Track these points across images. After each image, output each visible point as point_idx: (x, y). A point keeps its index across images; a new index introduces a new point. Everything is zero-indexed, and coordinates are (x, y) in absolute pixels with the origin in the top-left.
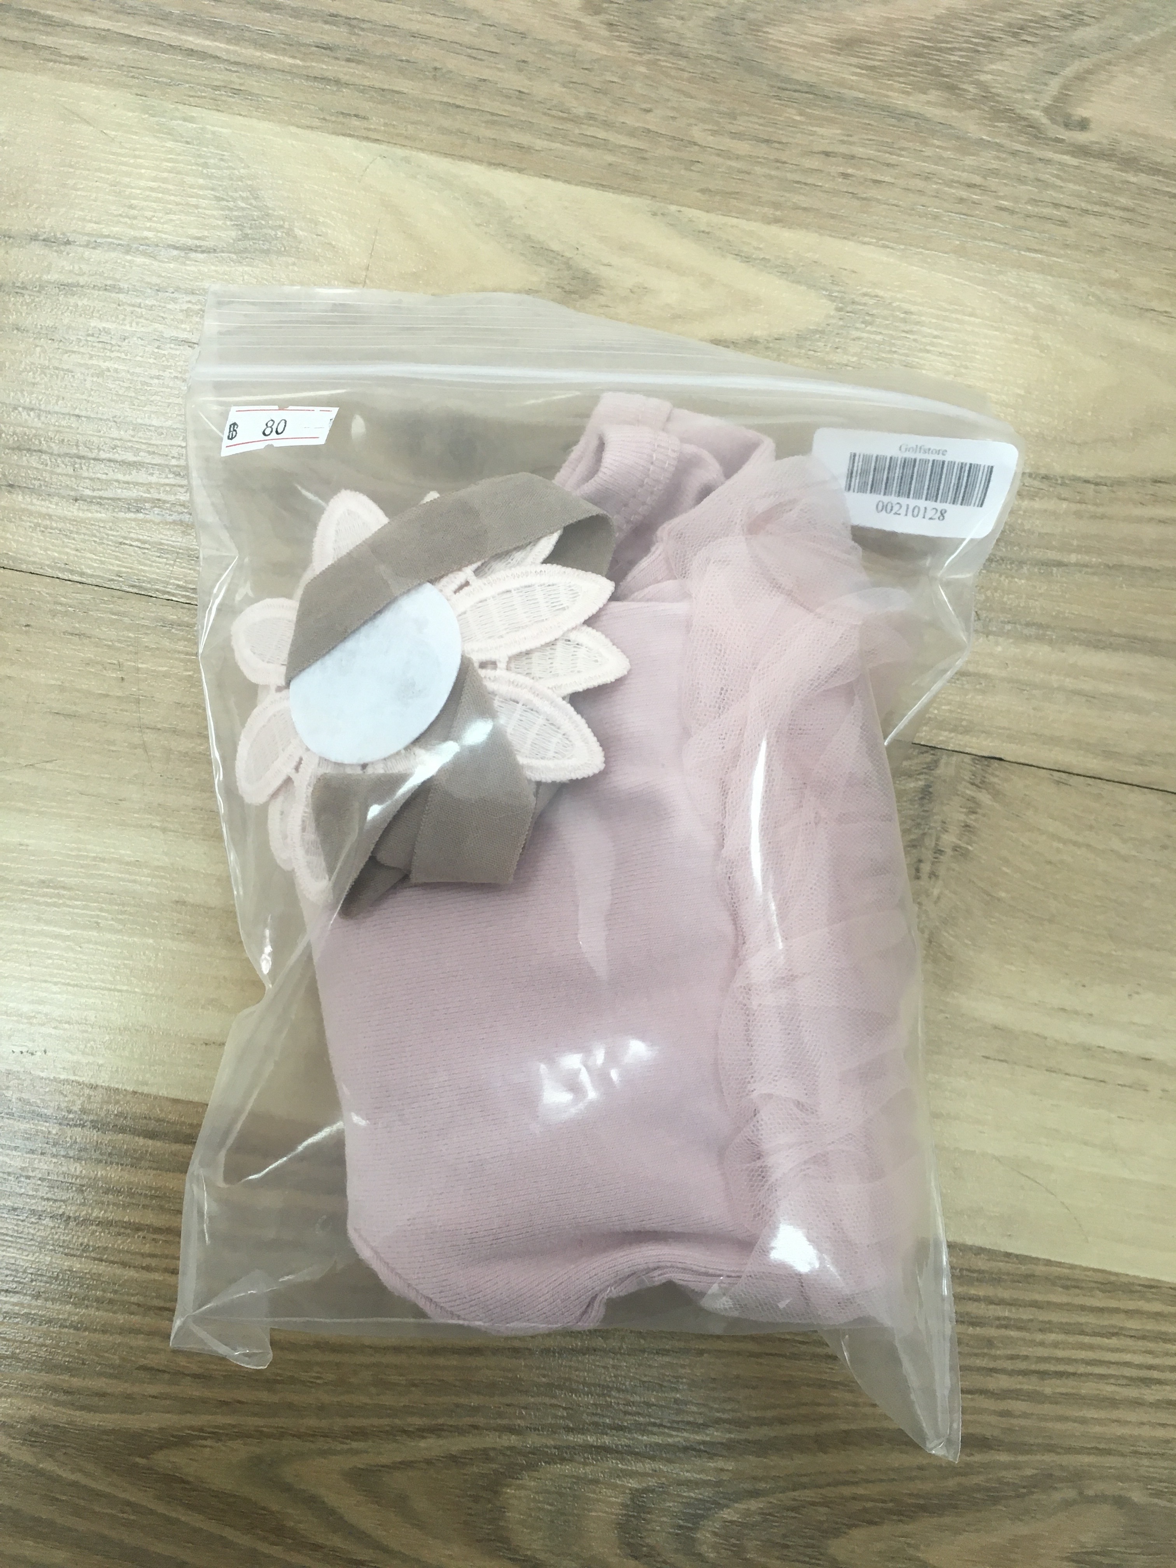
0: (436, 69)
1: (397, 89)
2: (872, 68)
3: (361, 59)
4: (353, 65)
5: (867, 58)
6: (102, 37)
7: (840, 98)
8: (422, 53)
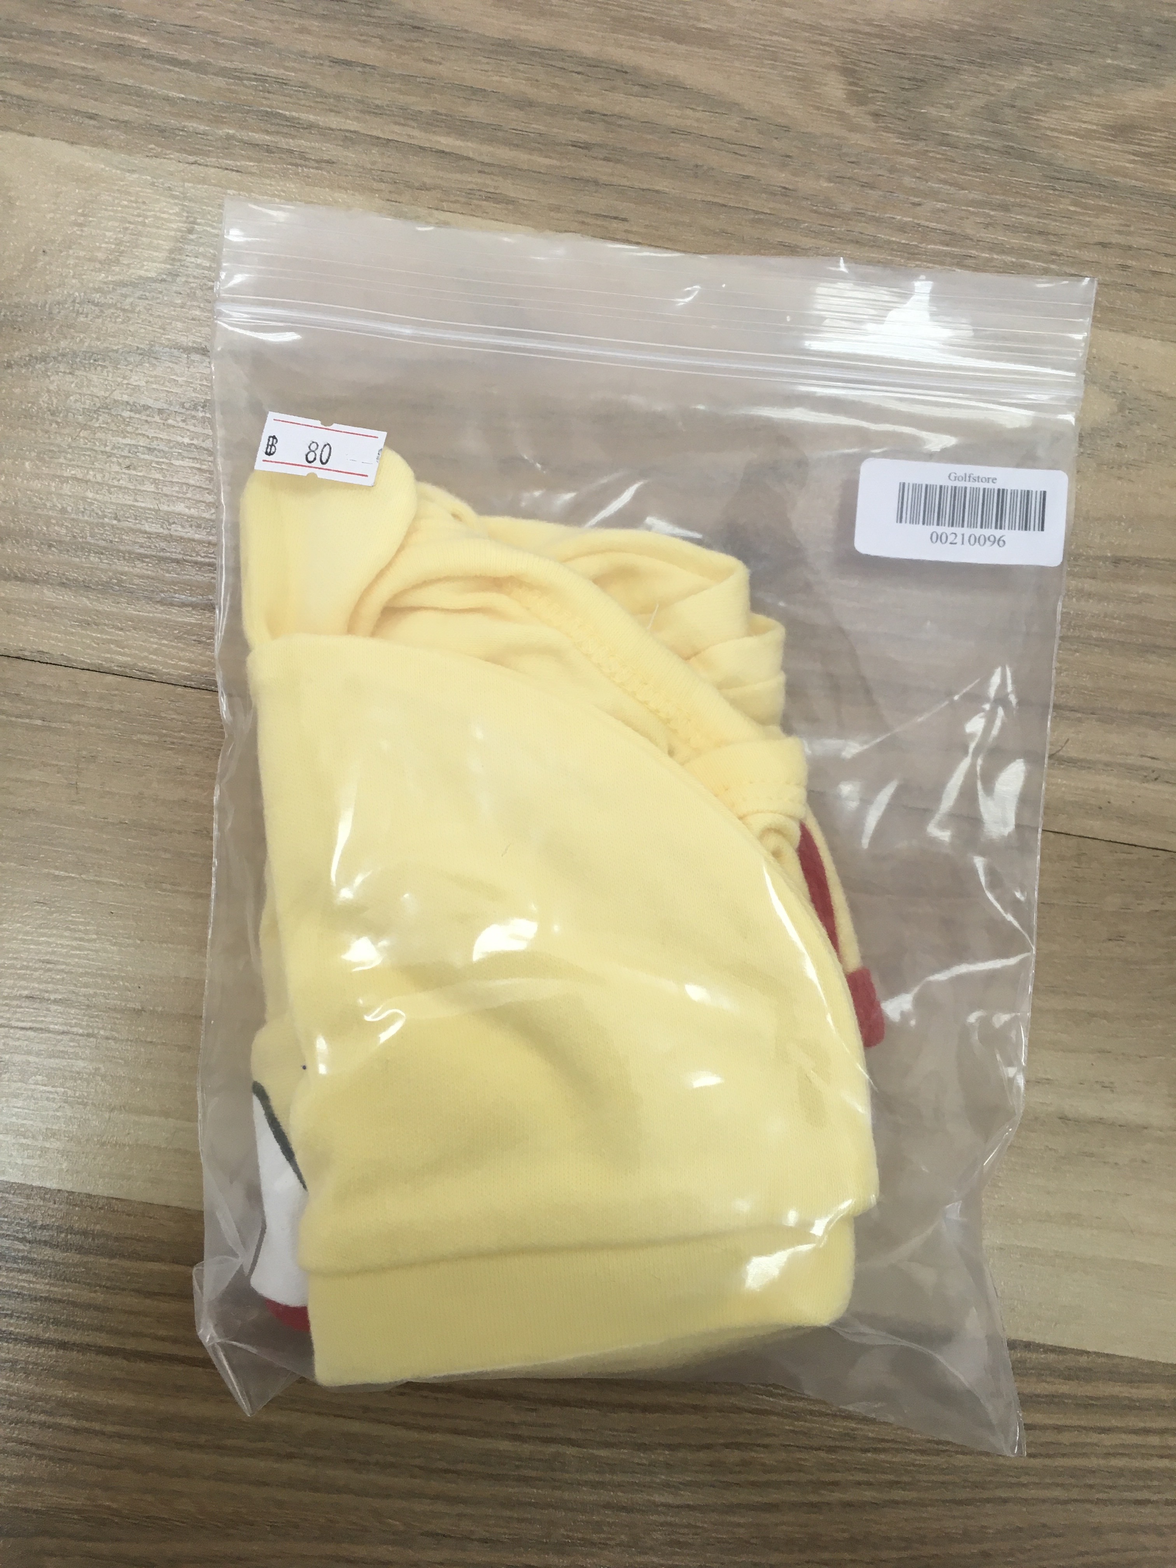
0: (697, 166)
1: (657, 188)
2: (1149, 155)
3: (619, 157)
4: (611, 164)
5: (1143, 145)
6: (349, 139)
7: (1115, 186)
8: (684, 150)
